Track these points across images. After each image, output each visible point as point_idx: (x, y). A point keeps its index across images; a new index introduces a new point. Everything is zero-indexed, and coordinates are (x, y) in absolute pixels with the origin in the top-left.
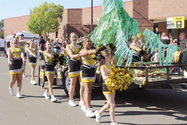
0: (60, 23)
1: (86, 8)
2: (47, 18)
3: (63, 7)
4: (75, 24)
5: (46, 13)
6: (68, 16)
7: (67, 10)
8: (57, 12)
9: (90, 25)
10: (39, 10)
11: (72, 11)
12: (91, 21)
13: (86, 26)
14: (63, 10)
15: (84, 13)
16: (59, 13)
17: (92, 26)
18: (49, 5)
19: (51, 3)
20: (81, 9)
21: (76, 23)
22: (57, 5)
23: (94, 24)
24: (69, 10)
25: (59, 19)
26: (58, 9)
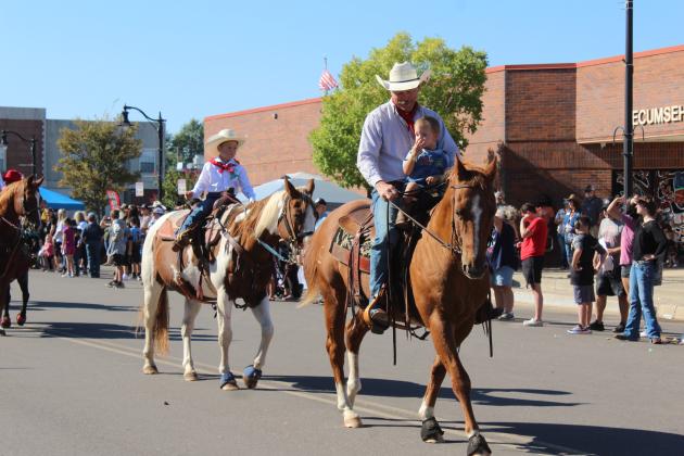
0: (466, 134)
1: (595, 64)
3: (483, 58)
4: (544, 141)
6: (507, 101)
7: (502, 75)
8: (454, 82)
9: (620, 145)
11: (527, 78)
12: (622, 123)
13: (593, 148)
14: (482, 73)
15: (588, 88)
16: (466, 89)
17: (629, 150)
18: (416, 48)
19: (427, 40)
20: (569, 70)
21: (544, 135)
22: (456, 52)
23: (637, 138)
24: (512, 72)
25: (463, 116)
26: (461, 67)
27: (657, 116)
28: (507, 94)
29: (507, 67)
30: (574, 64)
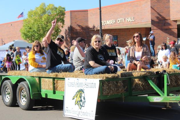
0: (61, 28)
1: (93, 10)
2: (46, 23)
3: (64, 9)
5: (45, 17)
6: (71, 19)
7: (69, 13)
8: (57, 15)
9: (99, 30)
10: (35, 13)
11: (76, 13)
12: (99, 25)
13: (93, 31)
14: (64, 13)
15: (91, 16)
16: (60, 17)
17: (101, 31)
18: (47, 7)
19: (50, 4)
22: (57, 7)
23: (103, 28)
25: (60, 24)
26: (59, 11)
27: (108, 22)
28: (71, 18)
29: (70, 11)
30: (87, 10)
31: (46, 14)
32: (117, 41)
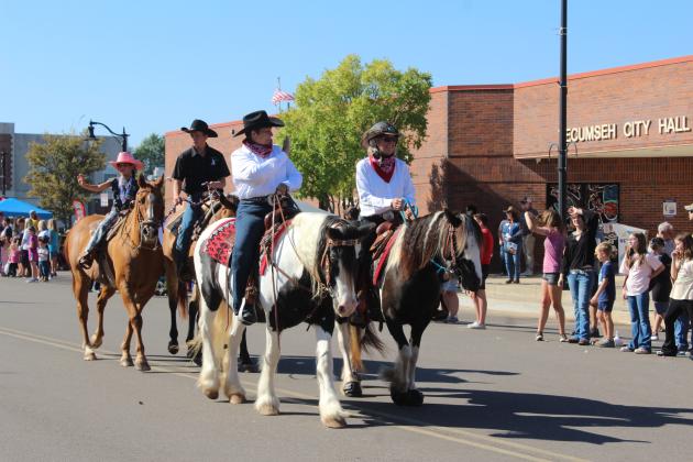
0: (412, 150)
1: (532, 85)
2: (358, 129)
3: (427, 79)
4: (484, 156)
5: (355, 107)
6: (450, 119)
7: (445, 94)
8: (400, 101)
9: (556, 160)
10: (325, 91)
11: (468, 97)
12: (557, 141)
13: (529, 163)
14: (427, 93)
15: (524, 107)
16: (412, 108)
17: (563, 165)
18: (365, 70)
19: (374, 62)
20: (508, 91)
21: (484, 151)
22: (402, 73)
23: (570, 154)
24: (454, 92)
25: (408, 133)
26: (407, 87)
27: (588, 134)
28: (450, 113)
29: (449, 87)
30: (512, 85)
31: (363, 98)
32: (615, 201)
